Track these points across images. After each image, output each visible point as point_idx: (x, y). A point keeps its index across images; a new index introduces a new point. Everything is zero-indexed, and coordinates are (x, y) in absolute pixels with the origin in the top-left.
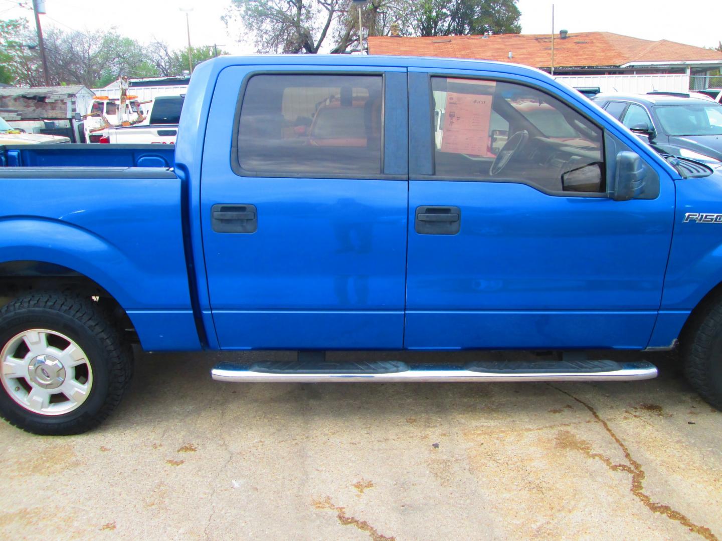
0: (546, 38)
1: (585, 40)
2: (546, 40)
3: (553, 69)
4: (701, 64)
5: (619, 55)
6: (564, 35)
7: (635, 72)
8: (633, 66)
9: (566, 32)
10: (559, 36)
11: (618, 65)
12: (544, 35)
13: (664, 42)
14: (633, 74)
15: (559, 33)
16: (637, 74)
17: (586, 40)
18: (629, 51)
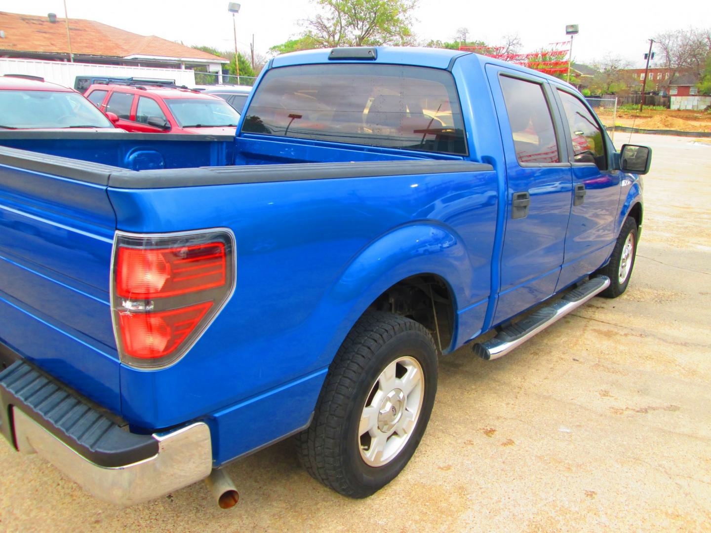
0: (33, 20)
1: (77, 26)
2: (34, 22)
3: (72, 56)
4: (193, 62)
5: (118, 46)
6: (53, 18)
7: (139, 65)
8: (137, 58)
9: (55, 16)
10: (48, 19)
11: (121, 56)
12: (30, 16)
13: (155, 38)
14: (138, 66)
15: (47, 16)
16: (141, 66)
17: (79, 27)
18: (125, 43)
